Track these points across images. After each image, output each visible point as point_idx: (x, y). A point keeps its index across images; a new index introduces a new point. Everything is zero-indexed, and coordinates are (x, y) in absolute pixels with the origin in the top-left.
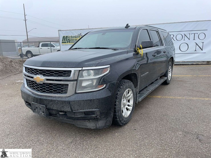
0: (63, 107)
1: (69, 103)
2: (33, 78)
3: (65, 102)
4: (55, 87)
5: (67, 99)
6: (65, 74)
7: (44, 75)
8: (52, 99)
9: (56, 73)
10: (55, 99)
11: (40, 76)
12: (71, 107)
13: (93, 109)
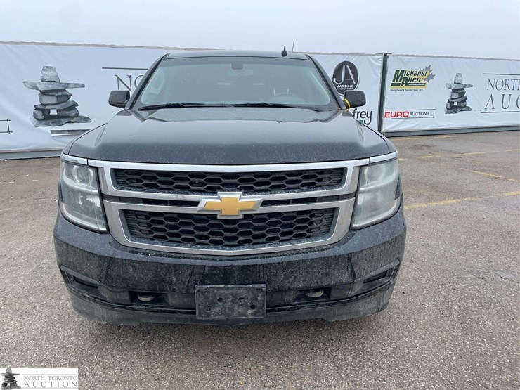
0: (327, 274)
1: (349, 259)
2: (196, 204)
3: (336, 259)
4: (289, 222)
5: (340, 251)
6: (320, 180)
7: (247, 190)
8: (292, 258)
9: (294, 178)
10: (300, 257)
11: (238, 196)
12: (352, 271)
13: (389, 263)
